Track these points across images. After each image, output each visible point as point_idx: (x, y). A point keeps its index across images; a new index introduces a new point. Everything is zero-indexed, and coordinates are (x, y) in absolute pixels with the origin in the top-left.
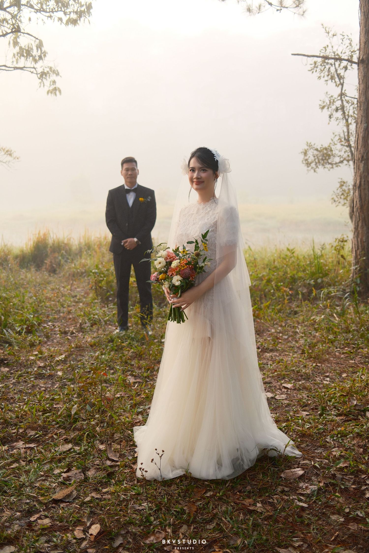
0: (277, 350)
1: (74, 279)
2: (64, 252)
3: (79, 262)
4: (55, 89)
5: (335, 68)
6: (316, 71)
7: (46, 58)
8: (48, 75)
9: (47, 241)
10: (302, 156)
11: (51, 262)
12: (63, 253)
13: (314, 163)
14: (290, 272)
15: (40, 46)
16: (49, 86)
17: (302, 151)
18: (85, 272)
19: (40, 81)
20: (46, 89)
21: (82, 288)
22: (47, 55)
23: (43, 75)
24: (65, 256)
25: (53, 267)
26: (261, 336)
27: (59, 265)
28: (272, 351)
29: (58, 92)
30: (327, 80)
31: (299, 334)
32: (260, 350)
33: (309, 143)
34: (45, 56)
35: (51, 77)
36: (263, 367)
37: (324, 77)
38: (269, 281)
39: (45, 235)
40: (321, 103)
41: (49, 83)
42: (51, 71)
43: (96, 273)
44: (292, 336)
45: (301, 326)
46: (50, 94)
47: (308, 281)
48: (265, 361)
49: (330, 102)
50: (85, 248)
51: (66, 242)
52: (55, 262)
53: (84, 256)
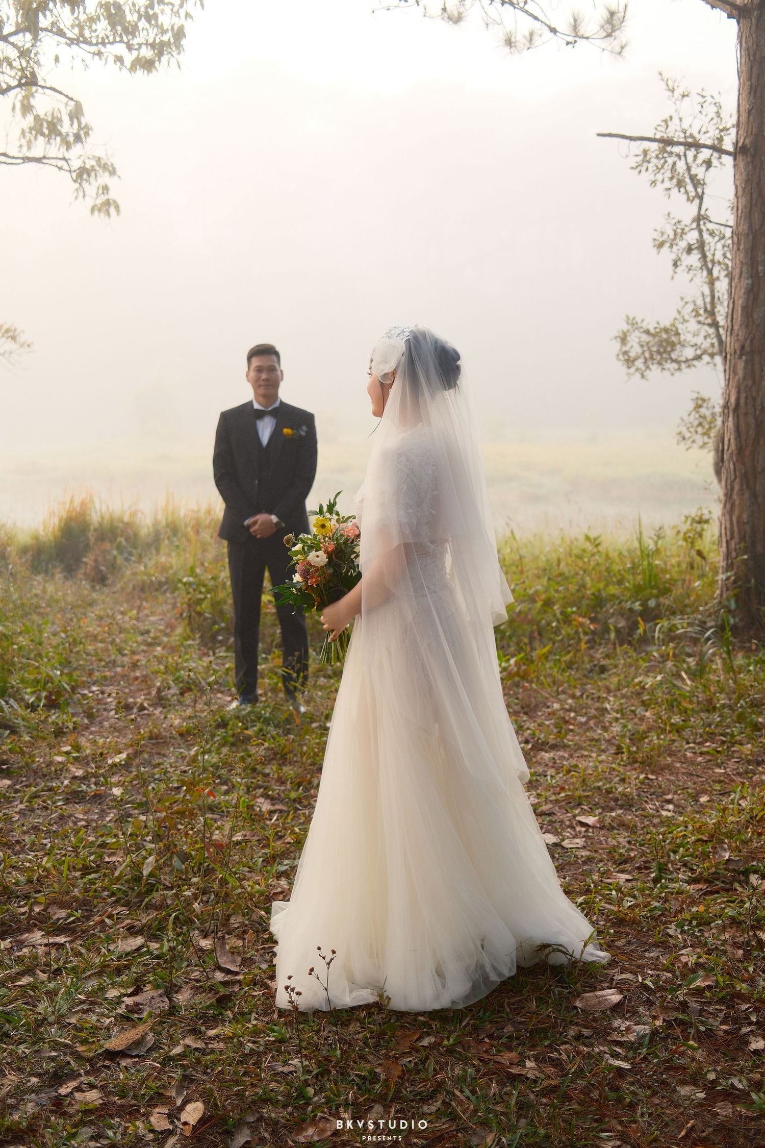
0: (565, 747)
1: (143, 596)
2: (123, 540)
3: (153, 562)
4: (107, 203)
5: (687, 164)
6: (647, 169)
7: (89, 140)
8: (93, 174)
9: (88, 518)
10: (617, 345)
11: (96, 561)
12: (120, 542)
13: (641, 360)
14: (592, 586)
15: (76, 114)
16: (95, 196)
17: (617, 334)
18: (167, 582)
19: (77, 185)
20: (89, 202)
21: (160, 615)
22: (90, 132)
23: (82, 174)
24: (125, 547)
25: (101, 571)
26: (531, 717)
27: (113, 567)
28: (554, 747)
29: (112, 210)
30: (670, 189)
31: (609, 713)
32: (530, 746)
33: (631, 318)
34: (87, 134)
35: (99, 179)
36: (537, 780)
37: (663, 181)
38: (548, 603)
39: (83, 504)
40: (656, 235)
41: (95, 190)
42: (99, 166)
43: (190, 584)
44: (595, 717)
45: (615, 696)
46: (96, 213)
47: (629, 603)
48: (540, 769)
49: (675, 234)
50: (166, 533)
51: (126, 519)
52: (105, 559)
53: (164, 550)
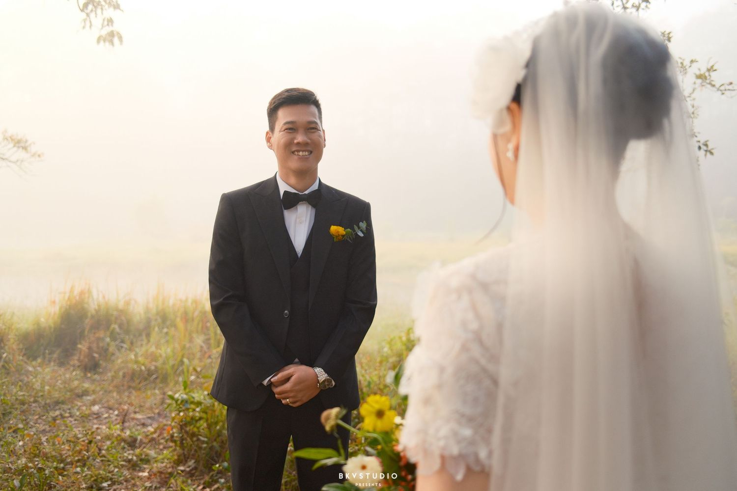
1: (133, 385)
2: (116, 326)
3: (144, 349)
4: (112, 34)
9: (86, 306)
11: (90, 348)
12: (114, 329)
16: (100, 27)
18: (155, 372)
19: (84, 15)
24: (119, 334)
25: (94, 357)
27: (105, 352)
29: (116, 40)
35: (104, 12)
39: (82, 293)
41: (101, 22)
43: (183, 401)
46: (102, 43)
50: (156, 320)
51: (121, 305)
52: (98, 347)
53: (154, 337)
